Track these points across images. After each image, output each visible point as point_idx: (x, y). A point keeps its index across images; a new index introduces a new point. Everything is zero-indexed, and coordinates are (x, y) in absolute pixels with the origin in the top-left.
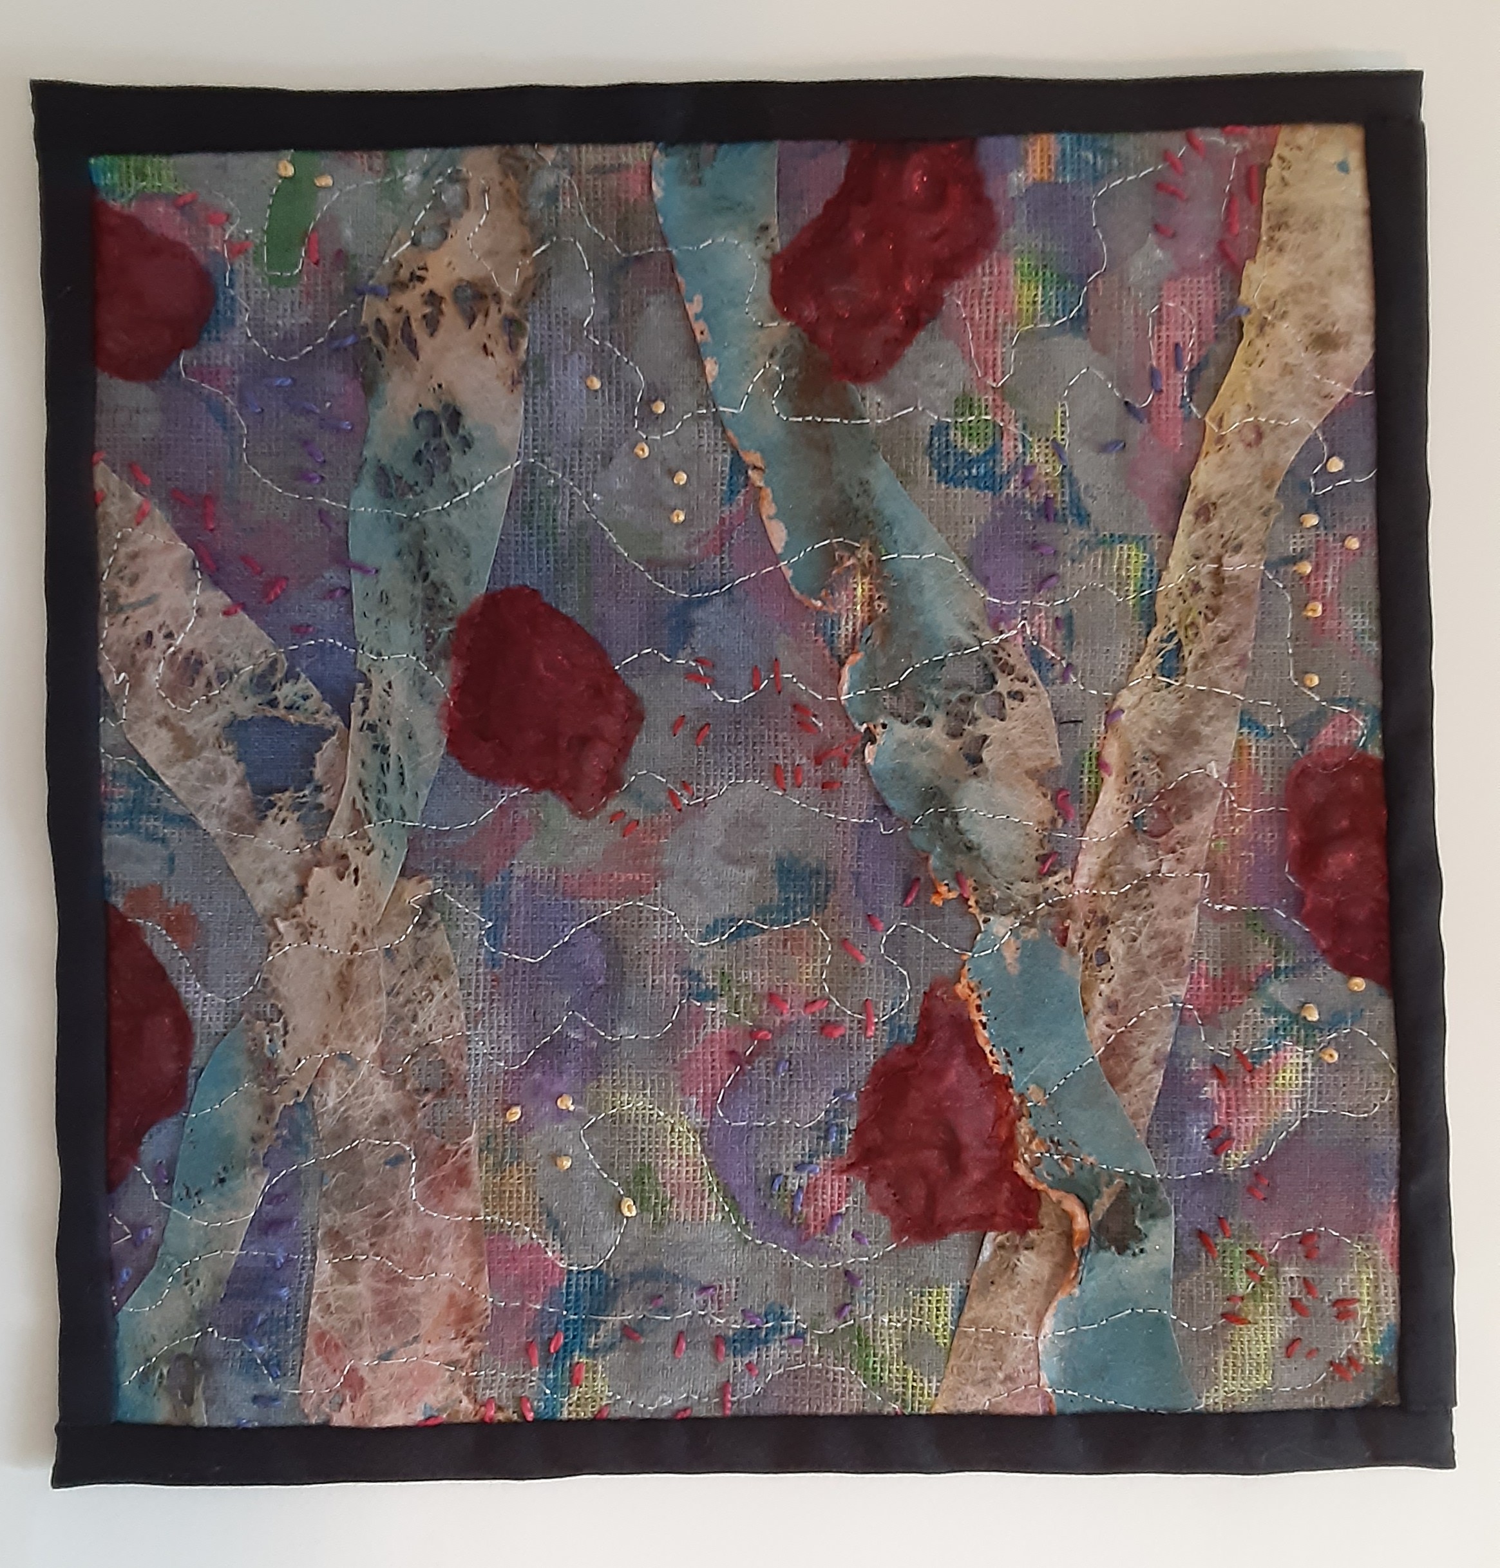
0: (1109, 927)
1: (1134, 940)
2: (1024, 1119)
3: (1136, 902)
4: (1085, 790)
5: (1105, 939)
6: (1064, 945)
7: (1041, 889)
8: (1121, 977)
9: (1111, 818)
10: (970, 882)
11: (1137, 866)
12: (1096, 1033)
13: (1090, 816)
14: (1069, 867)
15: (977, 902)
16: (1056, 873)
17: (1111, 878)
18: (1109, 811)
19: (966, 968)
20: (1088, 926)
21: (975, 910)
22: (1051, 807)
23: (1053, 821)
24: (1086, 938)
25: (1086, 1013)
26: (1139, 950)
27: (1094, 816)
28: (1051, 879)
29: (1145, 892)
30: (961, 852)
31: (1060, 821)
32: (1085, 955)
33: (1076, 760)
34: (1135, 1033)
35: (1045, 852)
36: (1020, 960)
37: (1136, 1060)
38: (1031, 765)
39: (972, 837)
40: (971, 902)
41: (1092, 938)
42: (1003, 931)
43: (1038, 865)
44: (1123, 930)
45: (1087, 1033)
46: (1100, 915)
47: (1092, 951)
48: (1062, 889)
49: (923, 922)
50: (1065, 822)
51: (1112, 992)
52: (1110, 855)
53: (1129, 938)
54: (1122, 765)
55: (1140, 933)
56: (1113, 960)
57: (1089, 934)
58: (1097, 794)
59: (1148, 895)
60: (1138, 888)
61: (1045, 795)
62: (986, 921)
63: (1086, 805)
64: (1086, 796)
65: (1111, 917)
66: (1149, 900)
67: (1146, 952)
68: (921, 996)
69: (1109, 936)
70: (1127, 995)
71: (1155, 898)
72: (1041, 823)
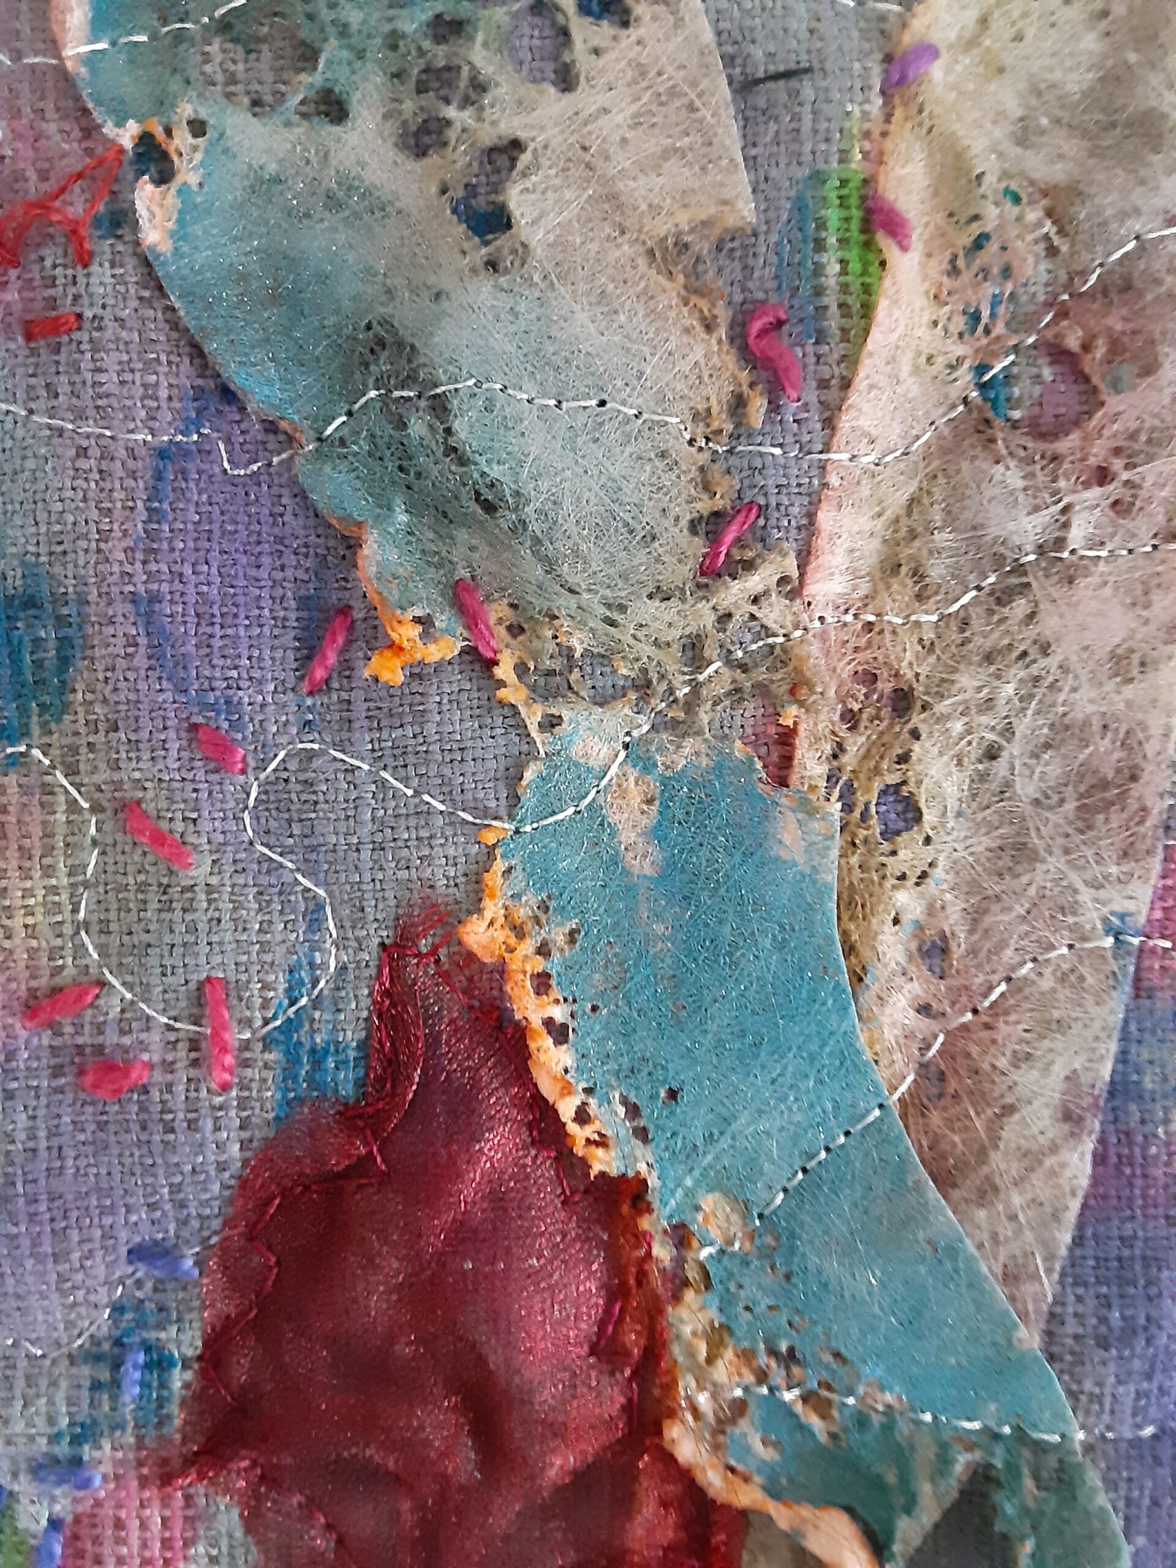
0: (917, 719)
1: (992, 754)
2: (689, 1295)
3: (996, 639)
4: (831, 300)
5: (904, 758)
6: (783, 782)
7: (709, 620)
8: (954, 867)
9: (912, 387)
10: (497, 612)
11: (994, 531)
12: (890, 1035)
13: (846, 384)
14: (790, 547)
15: (521, 669)
16: (749, 566)
17: (918, 574)
18: (906, 369)
19: (499, 866)
20: (851, 719)
21: (514, 693)
22: (730, 360)
23: (738, 405)
24: (849, 760)
25: (858, 978)
26: (1008, 784)
27: (861, 382)
28: (736, 586)
29: (1020, 607)
30: (467, 521)
31: (758, 407)
32: (848, 808)
33: (800, 207)
34: (1003, 1029)
35: (719, 503)
36: (657, 834)
37: (1009, 1110)
38: (662, 227)
39: (495, 472)
40: (504, 670)
41: (866, 756)
42: (605, 751)
43: (698, 546)
44: (958, 726)
45: (862, 1039)
46: (885, 686)
47: (869, 795)
48: (774, 613)
49: (364, 740)
50: (774, 407)
51: (931, 910)
52: (913, 501)
53: (975, 752)
54: (940, 218)
55: (1009, 731)
56: (929, 817)
57: (856, 744)
58: (867, 311)
59: (1031, 616)
60: (1002, 597)
61: (709, 327)
62: (551, 723)
63: (834, 350)
64: (833, 322)
65: (919, 689)
66: (1032, 632)
67: (1026, 789)
68: (370, 955)
69: (916, 747)
70: (975, 917)
71: (1049, 624)
72: (701, 416)
